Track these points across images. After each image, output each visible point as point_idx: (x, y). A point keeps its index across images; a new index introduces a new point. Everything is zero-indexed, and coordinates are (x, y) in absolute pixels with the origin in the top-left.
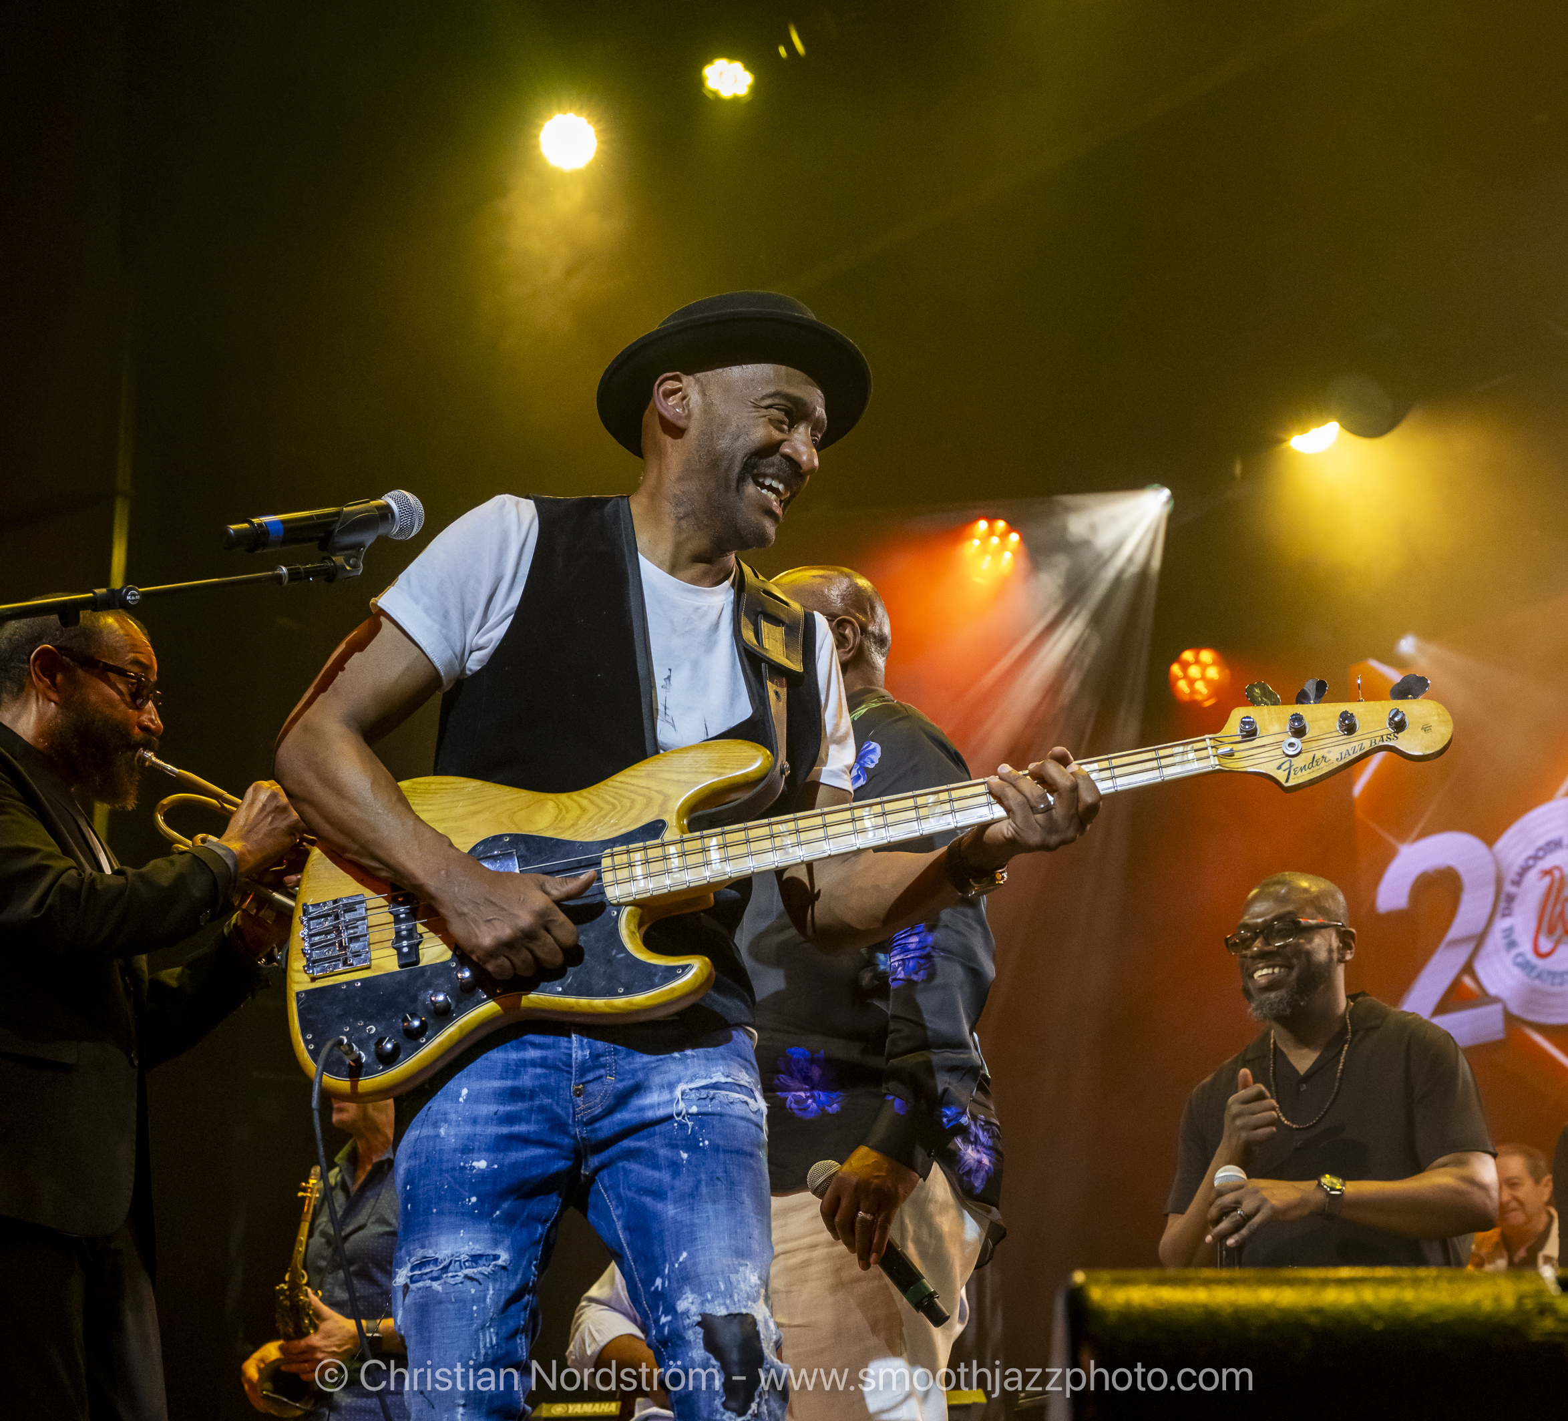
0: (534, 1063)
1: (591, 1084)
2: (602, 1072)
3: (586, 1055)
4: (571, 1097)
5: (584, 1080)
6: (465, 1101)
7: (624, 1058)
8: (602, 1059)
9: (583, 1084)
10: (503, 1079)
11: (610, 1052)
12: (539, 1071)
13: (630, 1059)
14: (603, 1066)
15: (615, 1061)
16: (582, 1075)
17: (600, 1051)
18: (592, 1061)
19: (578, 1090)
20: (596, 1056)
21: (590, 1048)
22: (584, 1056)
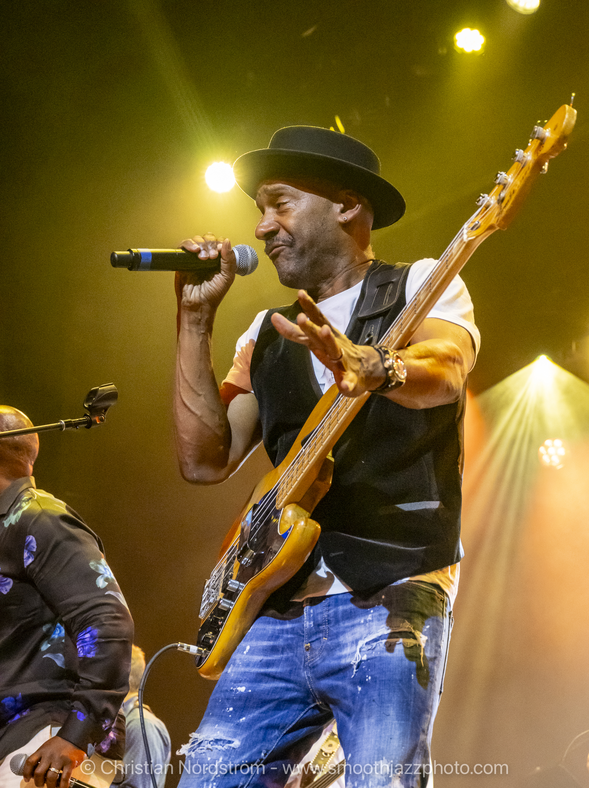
0: (287, 631)
1: (314, 643)
2: (321, 635)
3: (311, 625)
4: (303, 651)
5: (310, 641)
6: (247, 653)
7: (333, 626)
8: (321, 628)
9: (310, 643)
10: (269, 641)
11: (325, 622)
12: (289, 636)
13: (337, 626)
14: (321, 632)
15: (328, 628)
16: (310, 637)
17: (320, 622)
18: (315, 628)
19: (307, 647)
20: (318, 625)
21: (314, 620)
22: (310, 625)
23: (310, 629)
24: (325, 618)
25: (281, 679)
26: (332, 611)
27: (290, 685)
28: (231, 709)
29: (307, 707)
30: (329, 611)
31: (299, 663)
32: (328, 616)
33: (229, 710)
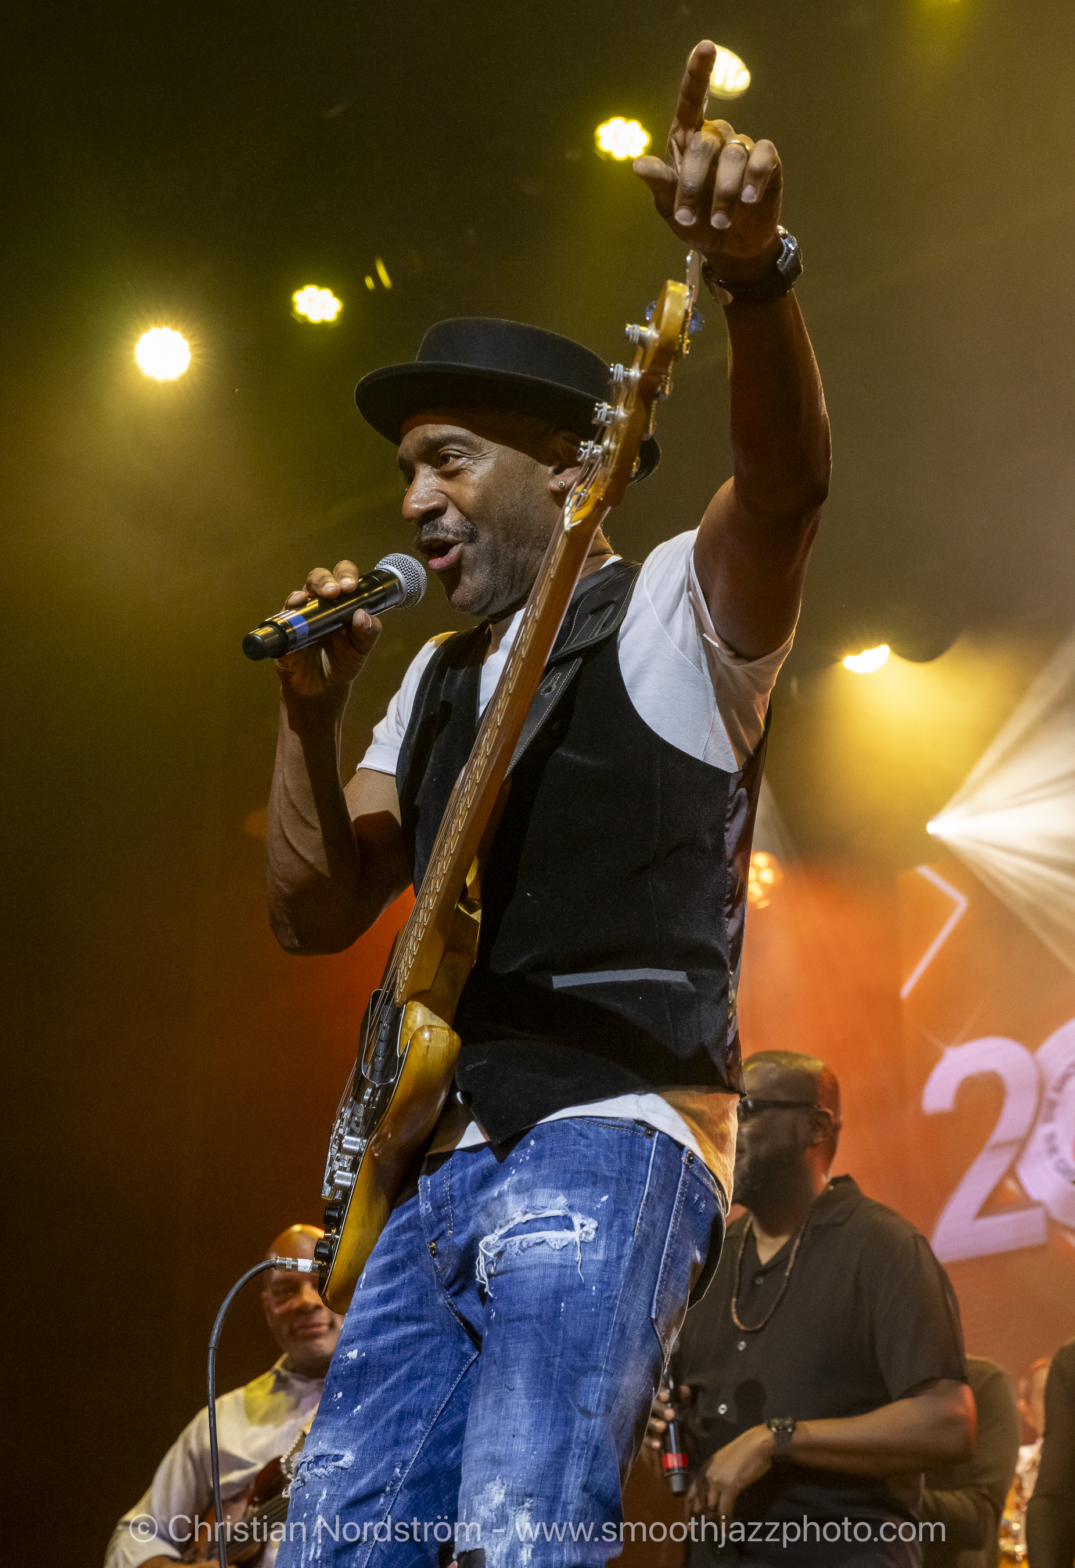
0: (404, 1228)
1: (439, 1241)
2: (444, 1225)
3: (430, 1208)
4: (430, 1258)
6: (363, 1286)
8: (443, 1212)
11: (447, 1200)
12: (408, 1235)
14: (444, 1219)
16: (431, 1232)
17: (440, 1202)
18: (435, 1214)
19: (433, 1249)
20: (437, 1207)
21: (432, 1200)
22: (427, 1209)
23: (428, 1216)
24: (446, 1192)
25: (410, 1319)
26: (457, 1177)
27: (425, 1326)
28: (340, 1395)
29: (465, 1364)
30: (451, 1178)
31: (428, 1281)
32: (451, 1187)
33: (337, 1396)
